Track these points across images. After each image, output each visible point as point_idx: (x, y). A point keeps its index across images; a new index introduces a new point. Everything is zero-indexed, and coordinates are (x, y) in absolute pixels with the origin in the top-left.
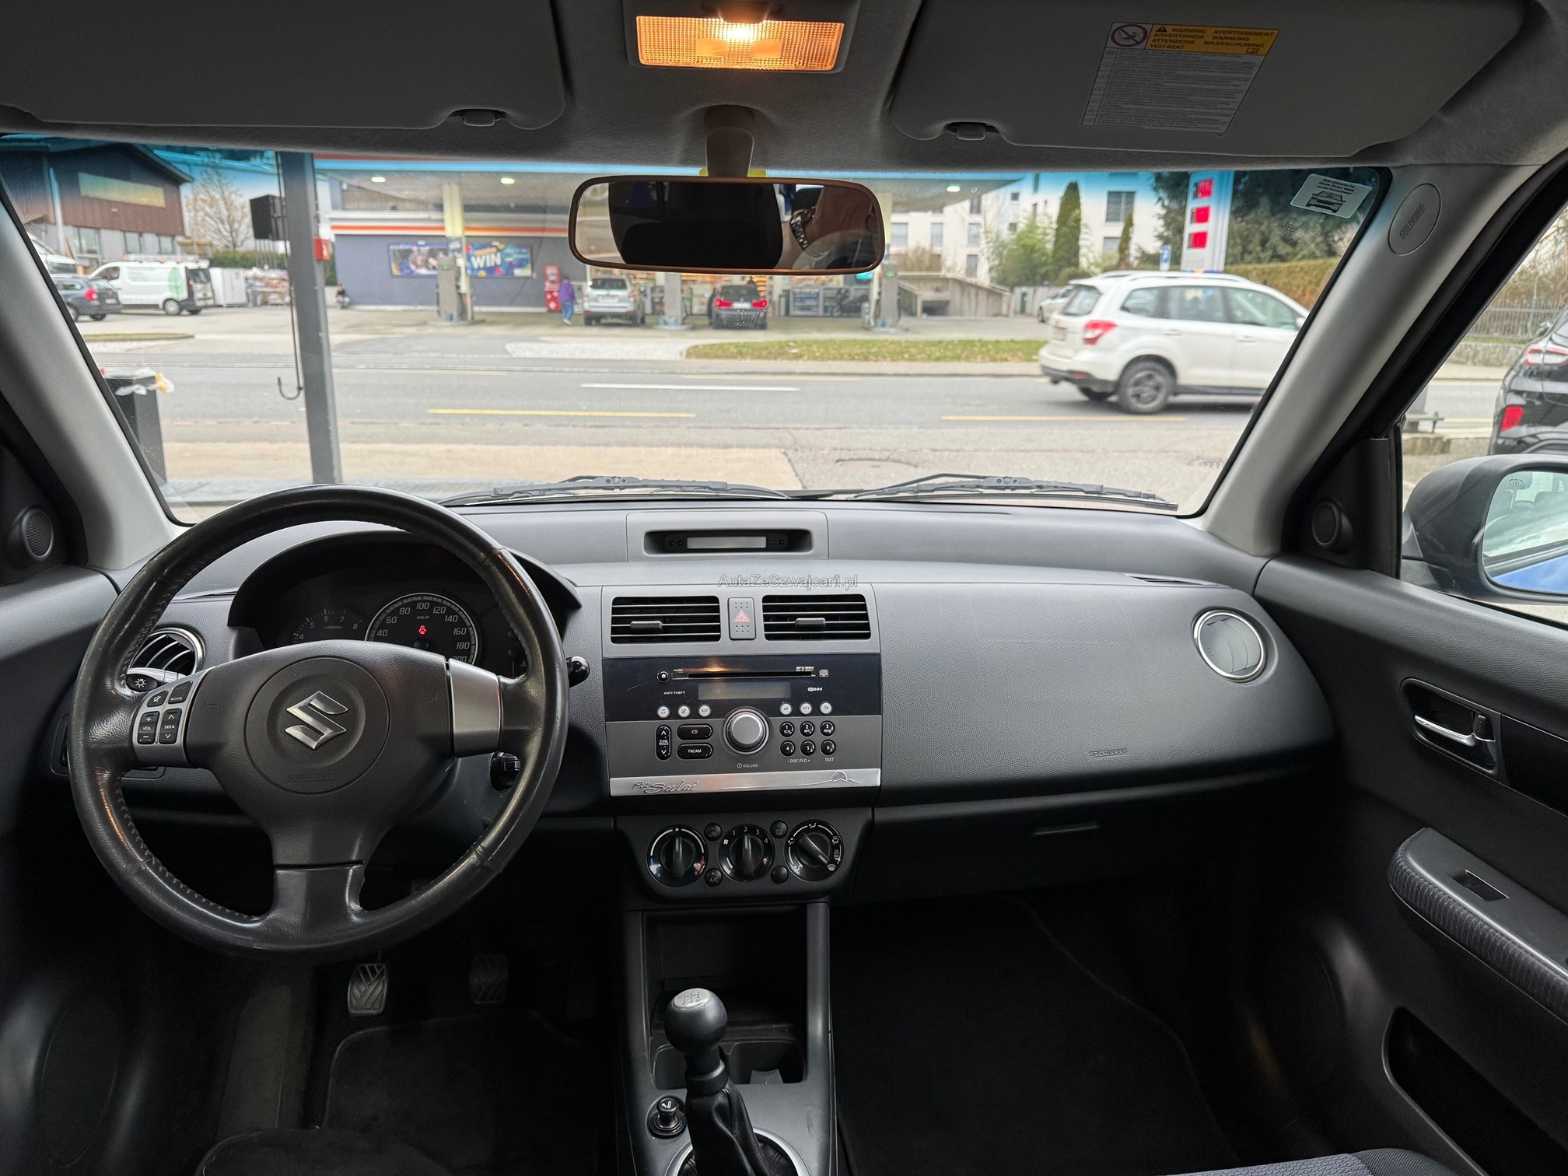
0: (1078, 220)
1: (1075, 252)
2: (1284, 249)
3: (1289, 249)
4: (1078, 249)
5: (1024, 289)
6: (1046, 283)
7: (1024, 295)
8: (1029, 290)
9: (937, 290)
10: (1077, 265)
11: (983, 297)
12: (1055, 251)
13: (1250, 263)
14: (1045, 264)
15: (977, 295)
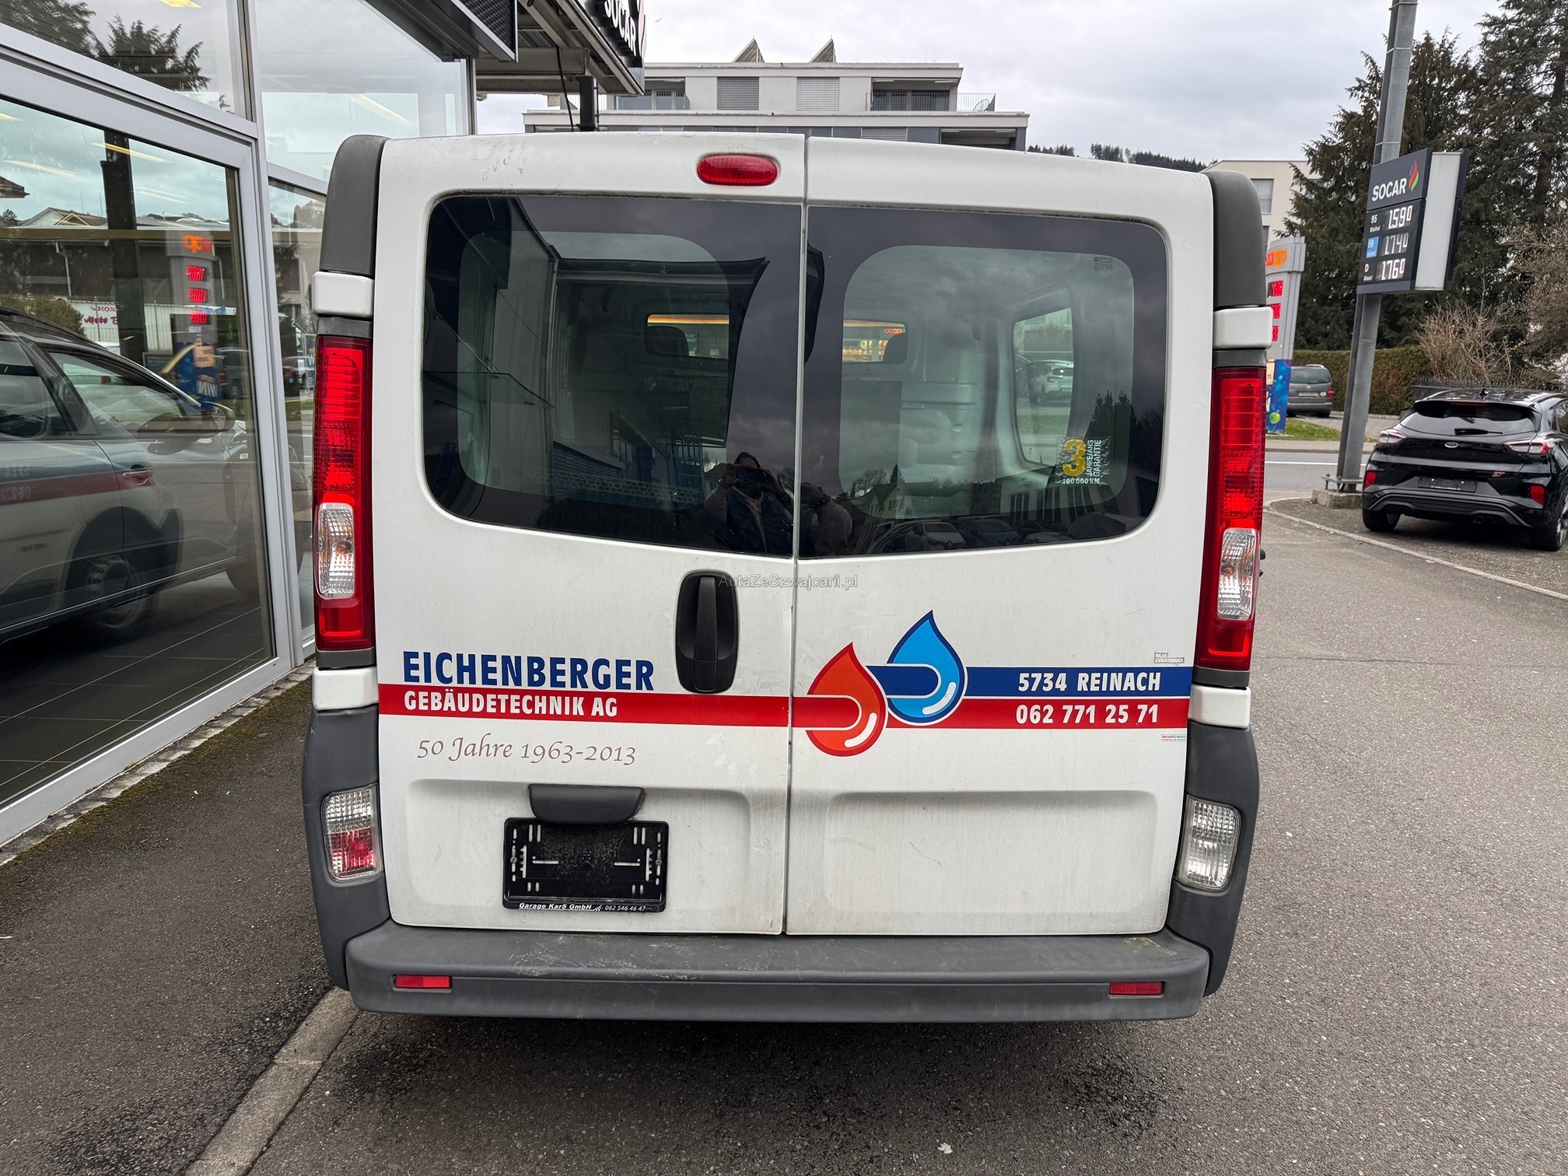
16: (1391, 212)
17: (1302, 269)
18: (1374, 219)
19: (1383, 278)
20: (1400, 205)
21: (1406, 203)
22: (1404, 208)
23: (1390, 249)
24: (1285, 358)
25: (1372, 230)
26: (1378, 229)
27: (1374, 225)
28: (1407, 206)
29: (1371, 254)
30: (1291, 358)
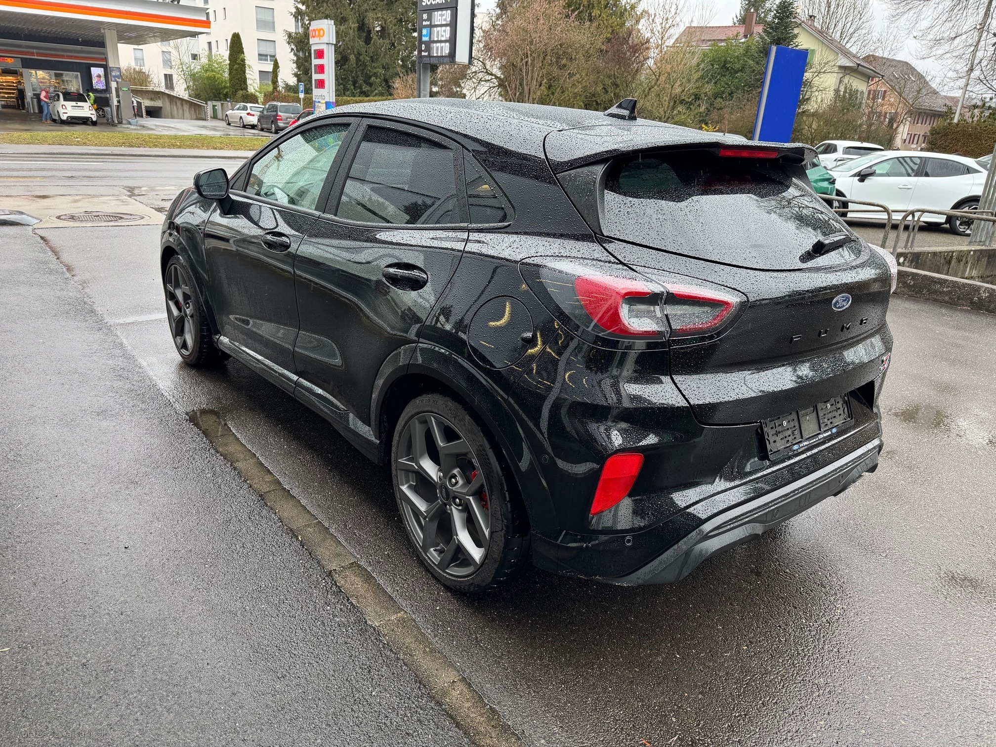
0: (243, 60)
1: (244, 80)
2: (365, 88)
3: (368, 88)
4: (245, 79)
5: (215, 103)
6: (228, 99)
7: (214, 106)
8: (218, 104)
9: (152, 99)
10: (246, 89)
11: (186, 107)
12: (231, 80)
13: (349, 96)
14: (225, 87)
15: (182, 105)
16: (436, 13)
17: (335, 43)
18: (425, 16)
19: (435, 55)
20: (442, 9)
21: (446, 9)
22: (444, 12)
23: (438, 37)
24: (331, 101)
25: (424, 23)
26: (428, 23)
27: (425, 20)
28: (446, 10)
29: (425, 39)
30: (334, 101)
